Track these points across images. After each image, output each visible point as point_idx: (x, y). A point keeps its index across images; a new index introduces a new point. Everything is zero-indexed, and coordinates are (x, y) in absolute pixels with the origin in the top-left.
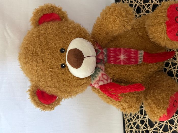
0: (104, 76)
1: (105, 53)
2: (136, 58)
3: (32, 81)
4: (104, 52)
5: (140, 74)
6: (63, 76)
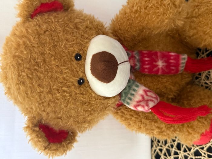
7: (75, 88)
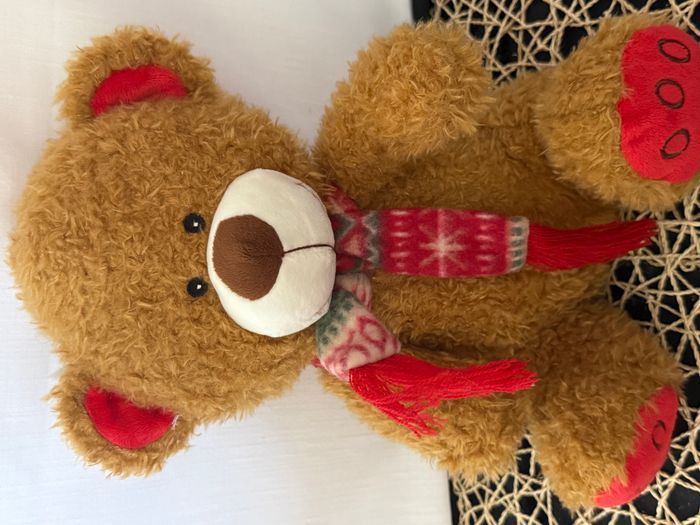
0: (369, 329)
1: (374, 231)
2: (499, 249)
3: (65, 351)
4: (367, 227)
5: (516, 312)
6: (197, 331)
7: (176, 302)
